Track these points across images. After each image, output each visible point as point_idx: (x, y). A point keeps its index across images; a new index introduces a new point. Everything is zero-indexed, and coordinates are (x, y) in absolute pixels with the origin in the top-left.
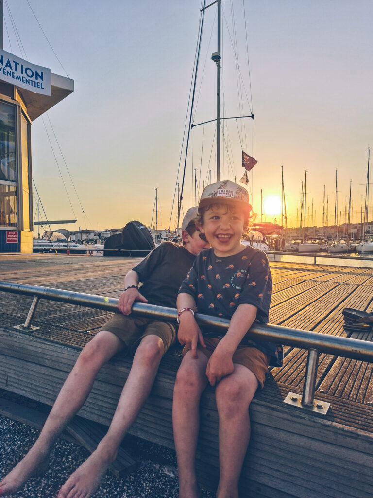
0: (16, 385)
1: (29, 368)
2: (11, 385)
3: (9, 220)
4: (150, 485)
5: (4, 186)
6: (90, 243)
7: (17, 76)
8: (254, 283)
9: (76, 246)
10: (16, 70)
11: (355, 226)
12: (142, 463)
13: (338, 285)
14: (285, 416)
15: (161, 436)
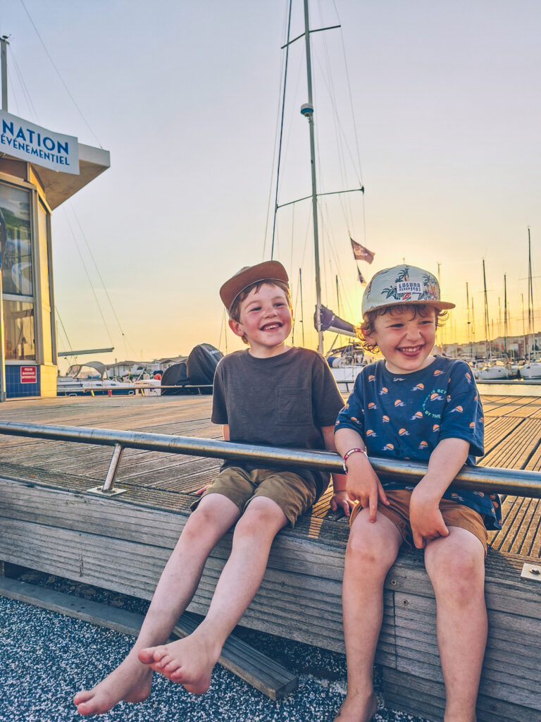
0: (97, 574)
1: (117, 547)
2: (89, 575)
3: (23, 352)
4: (321, 709)
5: (14, 302)
6: (134, 380)
7: (33, 150)
8: (460, 409)
9: (115, 385)
10: (31, 141)
11: (515, 340)
12: (300, 678)
13: (523, 421)
14: (529, 596)
15: (330, 637)
